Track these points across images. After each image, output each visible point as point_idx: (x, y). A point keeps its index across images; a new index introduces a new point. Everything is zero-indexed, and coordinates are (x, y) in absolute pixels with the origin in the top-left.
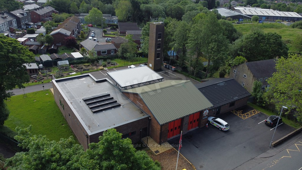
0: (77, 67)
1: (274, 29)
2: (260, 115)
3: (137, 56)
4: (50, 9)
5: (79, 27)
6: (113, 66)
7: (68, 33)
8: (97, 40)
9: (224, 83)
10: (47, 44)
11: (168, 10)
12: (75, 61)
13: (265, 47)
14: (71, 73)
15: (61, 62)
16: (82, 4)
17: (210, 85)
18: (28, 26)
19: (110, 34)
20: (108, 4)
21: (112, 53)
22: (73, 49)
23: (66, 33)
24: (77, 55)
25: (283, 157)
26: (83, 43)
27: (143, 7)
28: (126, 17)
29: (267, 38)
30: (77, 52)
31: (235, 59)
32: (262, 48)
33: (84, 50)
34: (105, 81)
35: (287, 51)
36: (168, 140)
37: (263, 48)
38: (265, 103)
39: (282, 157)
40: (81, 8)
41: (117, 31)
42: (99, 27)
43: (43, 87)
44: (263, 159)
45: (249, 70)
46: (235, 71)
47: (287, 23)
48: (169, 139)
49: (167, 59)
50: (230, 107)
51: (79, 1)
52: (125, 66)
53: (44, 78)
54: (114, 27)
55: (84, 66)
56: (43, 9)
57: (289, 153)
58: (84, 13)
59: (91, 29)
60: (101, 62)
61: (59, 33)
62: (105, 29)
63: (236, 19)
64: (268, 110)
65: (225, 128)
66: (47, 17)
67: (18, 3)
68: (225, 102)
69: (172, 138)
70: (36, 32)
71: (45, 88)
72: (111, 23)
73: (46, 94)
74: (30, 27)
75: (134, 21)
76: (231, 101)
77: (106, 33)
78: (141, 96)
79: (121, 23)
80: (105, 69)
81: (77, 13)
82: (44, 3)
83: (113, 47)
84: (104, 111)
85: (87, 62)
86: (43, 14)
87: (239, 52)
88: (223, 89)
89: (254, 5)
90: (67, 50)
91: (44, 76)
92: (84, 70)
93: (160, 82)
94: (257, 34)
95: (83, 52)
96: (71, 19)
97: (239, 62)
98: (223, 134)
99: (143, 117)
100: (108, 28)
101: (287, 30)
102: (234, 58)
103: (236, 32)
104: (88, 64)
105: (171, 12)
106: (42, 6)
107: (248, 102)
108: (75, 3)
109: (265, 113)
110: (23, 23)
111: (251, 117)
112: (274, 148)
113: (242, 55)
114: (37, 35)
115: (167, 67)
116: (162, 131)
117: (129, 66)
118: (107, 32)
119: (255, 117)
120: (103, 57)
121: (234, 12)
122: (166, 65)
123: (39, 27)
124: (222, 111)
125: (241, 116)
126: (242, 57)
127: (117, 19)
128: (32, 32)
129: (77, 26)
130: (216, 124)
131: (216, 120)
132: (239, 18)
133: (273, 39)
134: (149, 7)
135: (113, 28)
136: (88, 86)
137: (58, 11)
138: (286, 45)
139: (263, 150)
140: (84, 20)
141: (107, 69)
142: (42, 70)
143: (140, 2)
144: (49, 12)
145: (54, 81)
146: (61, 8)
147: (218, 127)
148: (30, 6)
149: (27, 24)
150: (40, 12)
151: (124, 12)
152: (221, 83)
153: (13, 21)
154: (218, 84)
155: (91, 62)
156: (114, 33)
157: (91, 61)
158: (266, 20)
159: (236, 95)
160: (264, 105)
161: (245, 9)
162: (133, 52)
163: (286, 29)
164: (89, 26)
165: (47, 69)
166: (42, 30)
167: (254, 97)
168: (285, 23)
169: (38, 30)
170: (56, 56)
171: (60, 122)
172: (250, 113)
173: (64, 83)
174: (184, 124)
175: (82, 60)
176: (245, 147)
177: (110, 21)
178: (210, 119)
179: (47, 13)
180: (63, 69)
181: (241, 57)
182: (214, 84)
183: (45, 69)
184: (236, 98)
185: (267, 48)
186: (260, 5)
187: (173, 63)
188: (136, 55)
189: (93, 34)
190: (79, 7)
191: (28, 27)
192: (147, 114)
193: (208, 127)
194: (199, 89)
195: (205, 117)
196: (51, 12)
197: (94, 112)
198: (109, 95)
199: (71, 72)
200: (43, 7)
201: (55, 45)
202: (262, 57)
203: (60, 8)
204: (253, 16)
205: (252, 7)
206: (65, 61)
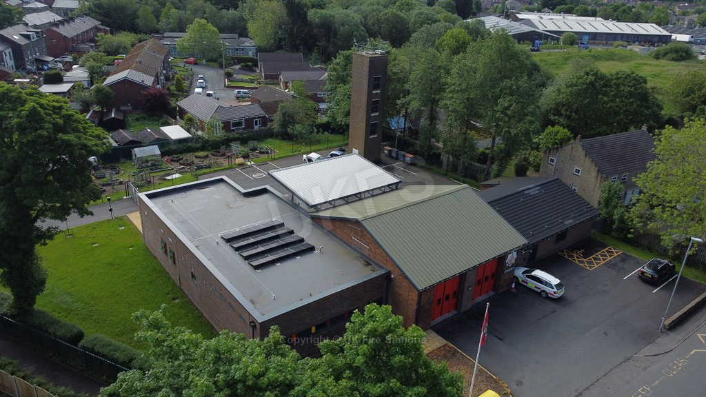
0: (180, 160)
1: (615, 62)
2: (625, 258)
3: (318, 132)
4: (90, 23)
5: (167, 65)
6: (266, 156)
7: (149, 81)
8: (214, 95)
9: (539, 188)
10: (97, 108)
11: (371, 22)
12: (174, 147)
13: (613, 105)
14: (169, 175)
15: (141, 149)
16: (164, 10)
17: (509, 194)
18: (43, 65)
19: (242, 81)
20: (228, 10)
21: (256, 124)
22: (161, 117)
23: (143, 81)
24: (175, 132)
25: (694, 351)
26: (183, 103)
27: (313, 15)
28: (275, 40)
29: (615, 84)
30: (172, 125)
31: (545, 132)
32: (605, 105)
33: (190, 120)
34: (265, 191)
35: (661, 111)
36: (432, 325)
37: (608, 106)
38: (632, 230)
39: (692, 353)
40: (163, 19)
41: (257, 74)
42: (212, 64)
43: (111, 210)
44: (651, 358)
45: (587, 158)
46: (552, 161)
47: (641, 49)
48: (434, 323)
49: (388, 137)
50: (556, 243)
51: (156, 3)
52: (295, 155)
53: (104, 191)
54: (249, 65)
55: (196, 157)
56: (72, 24)
57: (703, 341)
58: (172, 31)
59: (196, 69)
60: (236, 147)
61: (125, 82)
62: (229, 70)
63: (526, 42)
64: (637, 247)
65: (555, 292)
66: (83, 42)
67: (10, 10)
68: (545, 232)
69: (439, 319)
70: (65, 79)
71: (116, 214)
72: (240, 55)
73: (121, 228)
74: (46, 67)
75: (295, 48)
76: (560, 230)
77: (231, 79)
78: (364, 223)
79: (264, 54)
80: (249, 163)
81: (155, 31)
82: (72, 10)
83: (258, 111)
84: (278, 264)
85: (203, 149)
86: (75, 34)
87: (552, 117)
88: (538, 202)
89: (558, 8)
90: (147, 122)
91: (103, 185)
92: (199, 168)
93: (393, 190)
94: (593, 75)
95: (190, 124)
96: (148, 46)
97: (555, 139)
98: (552, 306)
99: (374, 275)
100: (234, 67)
101: (646, 64)
102: (543, 131)
103: (538, 71)
104: (205, 153)
105: (379, 26)
106: (68, 16)
107: (593, 231)
108: (150, 9)
109: (634, 253)
110: (29, 57)
111: (605, 264)
112: (669, 332)
113: (558, 123)
114: (70, 85)
115: (394, 155)
116: (422, 304)
117: (305, 156)
118: (234, 76)
119: (615, 265)
120: (237, 136)
121: (520, 24)
122: (390, 151)
123: (68, 67)
124: (541, 253)
125: (582, 262)
126: (561, 128)
127: (253, 44)
128: (56, 79)
129: (164, 62)
130: (532, 284)
131: (533, 274)
132: (532, 37)
133: (629, 86)
134: (328, 16)
135: (247, 66)
136: (228, 205)
137: (108, 29)
138: (656, 99)
139: (647, 337)
140: (175, 48)
141: (253, 163)
142: (97, 170)
143: (306, 5)
144: (87, 31)
145: (142, 196)
146: (115, 20)
147: (539, 291)
148: (39, 16)
149: (38, 61)
150: (68, 31)
151: (269, 30)
152: (533, 190)
153: (5, 54)
154: (526, 192)
155: (210, 148)
156: (252, 78)
157: (210, 146)
158: (591, 41)
159: (568, 215)
160: (630, 236)
161: (542, 18)
162: (307, 122)
163: (641, 62)
164: (189, 63)
165: (106, 168)
166: (79, 73)
167: (605, 220)
168: (637, 48)
169: (69, 74)
170: (126, 135)
171: (168, 294)
172: (602, 255)
173: (168, 199)
174: (467, 285)
175: (190, 144)
176: (605, 334)
177: (237, 50)
178: (519, 272)
179: (83, 32)
180: (147, 167)
181: (557, 128)
182: (516, 191)
183: (104, 168)
184: (569, 222)
185: (616, 106)
186: (573, 9)
187: (404, 145)
188: (315, 130)
189: (202, 81)
190: (157, 17)
191: (40, 67)
192: (381, 267)
193: (514, 290)
194: (489, 203)
195: (509, 267)
196: (92, 29)
197: (257, 267)
198: (282, 225)
199: (168, 172)
200: (72, 19)
201: (118, 110)
202: (605, 127)
203: (112, 20)
204: (564, 35)
205: (556, 13)
206: (151, 147)
